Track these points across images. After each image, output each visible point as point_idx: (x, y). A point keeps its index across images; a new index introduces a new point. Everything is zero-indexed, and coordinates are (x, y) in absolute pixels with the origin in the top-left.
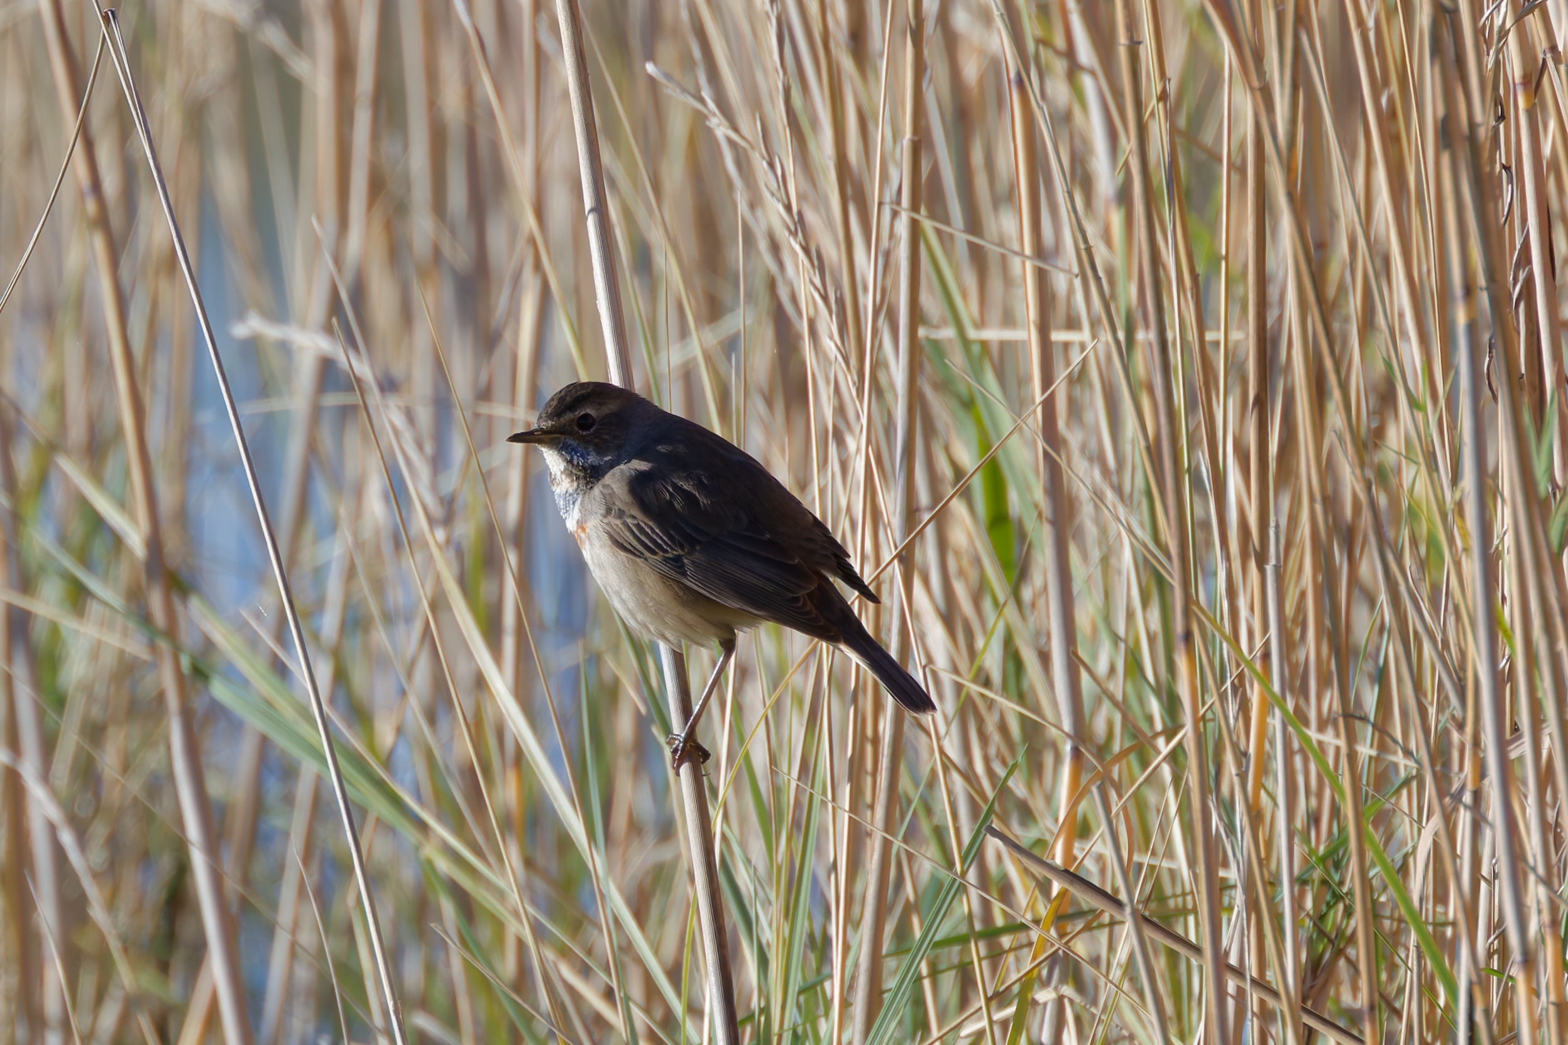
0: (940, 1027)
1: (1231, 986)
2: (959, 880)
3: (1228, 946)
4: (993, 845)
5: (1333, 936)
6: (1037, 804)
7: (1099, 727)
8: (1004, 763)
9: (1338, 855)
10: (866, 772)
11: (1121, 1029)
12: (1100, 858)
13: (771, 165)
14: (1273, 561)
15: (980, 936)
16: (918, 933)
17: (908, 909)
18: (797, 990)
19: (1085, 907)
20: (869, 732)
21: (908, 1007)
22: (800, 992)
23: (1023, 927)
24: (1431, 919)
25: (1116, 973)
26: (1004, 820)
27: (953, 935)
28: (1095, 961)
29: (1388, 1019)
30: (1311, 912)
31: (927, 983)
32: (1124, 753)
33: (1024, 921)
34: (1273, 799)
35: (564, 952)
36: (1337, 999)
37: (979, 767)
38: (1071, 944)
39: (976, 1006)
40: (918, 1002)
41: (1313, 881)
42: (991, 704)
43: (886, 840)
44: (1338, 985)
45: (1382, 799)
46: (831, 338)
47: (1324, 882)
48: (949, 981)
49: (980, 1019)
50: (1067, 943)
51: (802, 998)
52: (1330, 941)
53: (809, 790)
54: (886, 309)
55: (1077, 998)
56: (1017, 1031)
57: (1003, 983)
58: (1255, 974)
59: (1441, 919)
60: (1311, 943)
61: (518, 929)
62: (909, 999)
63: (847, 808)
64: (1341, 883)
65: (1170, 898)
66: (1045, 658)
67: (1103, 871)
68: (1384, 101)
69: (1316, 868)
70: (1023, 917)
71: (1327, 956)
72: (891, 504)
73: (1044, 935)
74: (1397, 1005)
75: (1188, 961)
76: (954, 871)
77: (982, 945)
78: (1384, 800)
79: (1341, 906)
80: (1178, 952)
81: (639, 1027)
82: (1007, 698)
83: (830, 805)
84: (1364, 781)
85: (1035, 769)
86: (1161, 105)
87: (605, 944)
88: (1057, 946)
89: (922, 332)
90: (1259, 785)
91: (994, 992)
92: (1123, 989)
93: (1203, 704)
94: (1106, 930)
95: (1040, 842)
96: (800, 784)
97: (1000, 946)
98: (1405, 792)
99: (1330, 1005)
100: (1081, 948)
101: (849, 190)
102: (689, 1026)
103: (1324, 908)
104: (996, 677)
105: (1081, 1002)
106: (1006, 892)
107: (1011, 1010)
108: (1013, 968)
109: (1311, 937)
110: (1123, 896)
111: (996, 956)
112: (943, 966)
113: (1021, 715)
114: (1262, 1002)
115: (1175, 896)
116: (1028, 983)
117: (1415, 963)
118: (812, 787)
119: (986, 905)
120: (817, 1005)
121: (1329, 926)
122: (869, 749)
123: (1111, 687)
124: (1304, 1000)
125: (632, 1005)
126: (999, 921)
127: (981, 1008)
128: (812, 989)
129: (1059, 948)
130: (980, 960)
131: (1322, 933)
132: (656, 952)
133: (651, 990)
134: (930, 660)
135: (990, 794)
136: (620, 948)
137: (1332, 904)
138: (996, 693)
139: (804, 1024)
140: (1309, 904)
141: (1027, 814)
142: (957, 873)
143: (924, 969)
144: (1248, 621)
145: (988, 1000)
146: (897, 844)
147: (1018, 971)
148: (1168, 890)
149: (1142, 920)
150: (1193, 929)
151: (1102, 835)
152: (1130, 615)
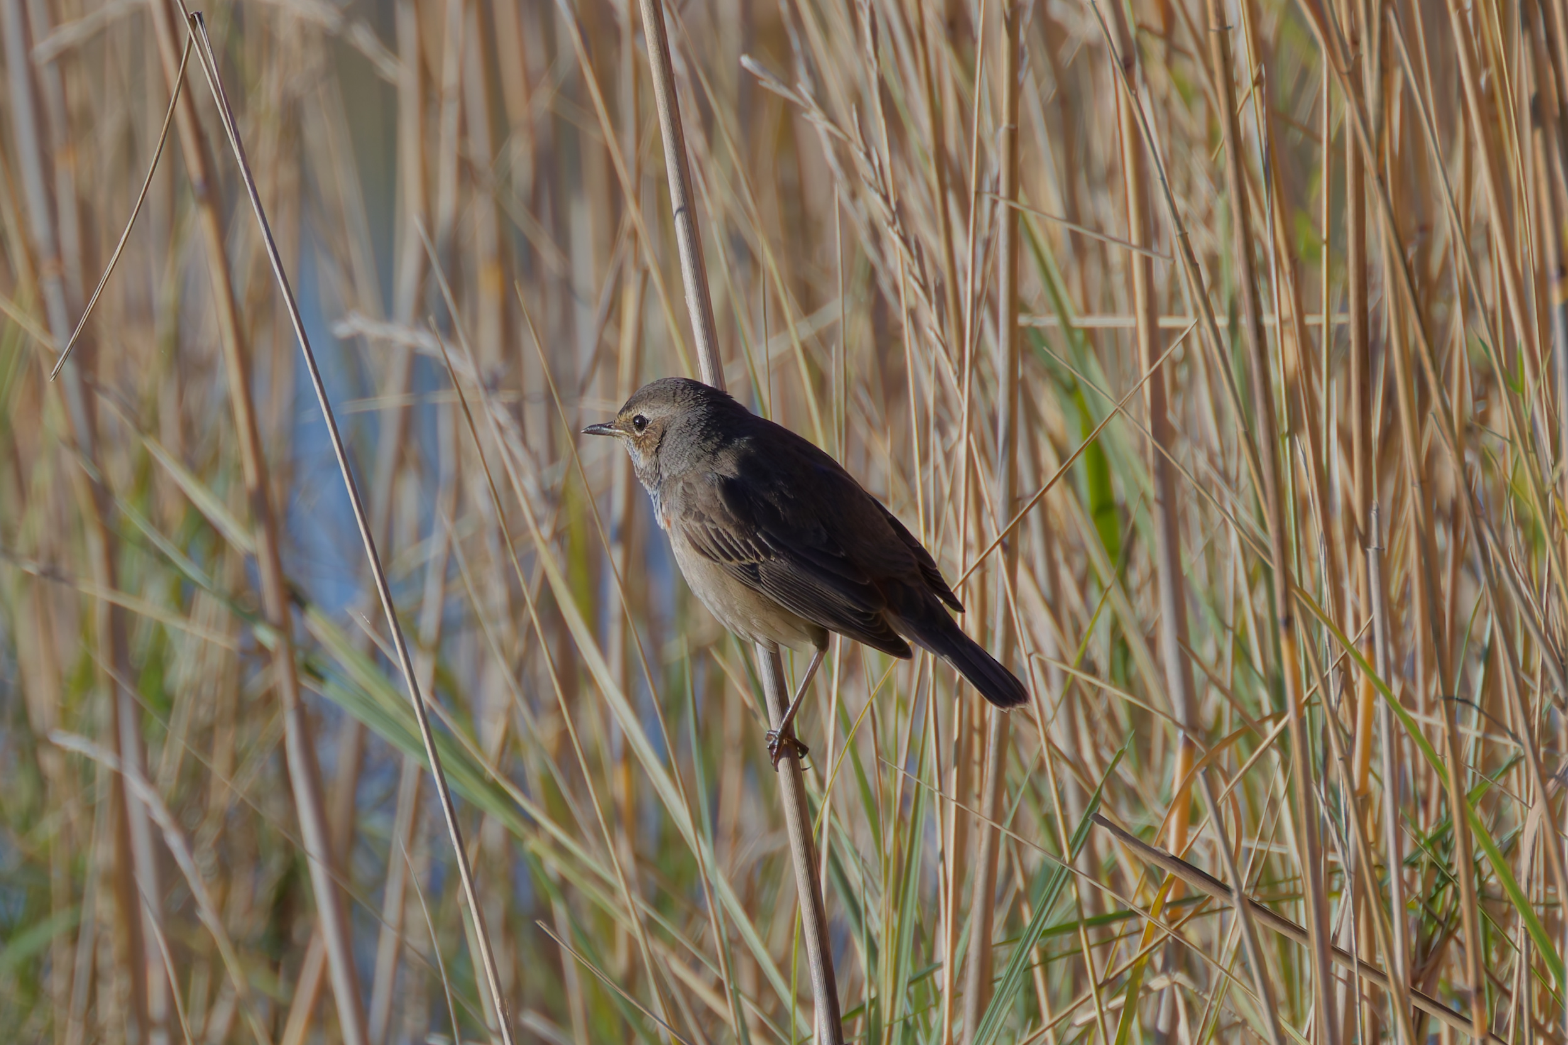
0: (1052, 1015)
1: (1340, 969)
2: (1067, 868)
3: (1337, 931)
4: (1102, 834)
5: (1443, 918)
6: (1146, 792)
7: (1208, 713)
8: (1112, 749)
9: (1446, 838)
10: (975, 762)
11: (1234, 1015)
12: (1209, 844)
13: (868, 155)
14: (1374, 544)
15: (1089, 924)
16: (1028, 920)
17: (1019, 898)
18: (907, 980)
19: (1195, 893)
20: (976, 722)
21: (1020, 993)
22: (911, 983)
23: (1132, 914)
24: (1542, 900)
25: (1226, 960)
26: (1113, 809)
27: (1065, 922)
28: (1207, 947)
29: (1500, 1000)
30: (1421, 895)
31: (1038, 972)
32: (1233, 737)
33: (1133, 908)
34: (1380, 781)
35: (674, 947)
36: (1449, 981)
37: (1088, 755)
38: (1183, 928)
39: (1087, 994)
40: (1031, 990)
41: (1422, 864)
42: (1099, 692)
43: (993, 829)
44: (1450, 967)
45: (1489, 781)
46: (931, 328)
47: (1432, 865)
48: (1061, 969)
49: (1091, 1008)
50: (1177, 929)
51: (912, 989)
52: (1440, 923)
53: (916, 780)
54: (985, 298)
55: (1190, 985)
56: (1128, 1018)
57: (1113, 970)
58: (1364, 957)
59: (1552, 900)
60: (1420, 926)
61: (629, 924)
62: (1020, 986)
63: (954, 796)
64: (1450, 866)
65: (1282, 882)
66: (1152, 643)
67: (1213, 857)
68: (1483, 81)
69: (1423, 851)
70: (1132, 903)
71: (1437, 938)
72: (994, 492)
73: (1152, 921)
74: (1508, 987)
75: (1300, 946)
76: (1062, 859)
77: (1092, 932)
78: (1491, 782)
79: (1450, 889)
80: (1289, 939)
81: (750, 1020)
82: (1116, 687)
83: (937, 795)
84: (1471, 763)
85: (1144, 754)
86: (1257, 89)
87: (714, 937)
88: (1166, 932)
89: (1023, 320)
90: (1366, 769)
91: (1104, 979)
92: (1233, 975)
93: (1309, 687)
94: (1218, 915)
95: (1150, 829)
96: (907, 774)
97: (1111, 932)
98: (1514, 771)
99: (1440, 987)
100: (1193, 934)
101: (948, 178)
102: (799, 1017)
103: (1433, 891)
104: (1103, 665)
105: (1194, 989)
106: (1117, 880)
107: (1121, 1000)
108: (1124, 955)
109: (1421, 920)
110: (1231, 883)
111: (1106, 943)
112: (1055, 953)
113: (1130, 704)
114: (1373, 987)
115: (1286, 880)
116: (1138, 968)
117: (1524, 944)
118: (919, 777)
119: (1096, 893)
120: (928, 996)
121: (1438, 908)
122: (976, 739)
123: (1218, 675)
124: (1414, 982)
125: (741, 996)
126: (1110, 909)
127: (1091, 996)
128: (922, 978)
129: (1169, 935)
130: (1090, 947)
131: (1431, 916)
132: (767, 944)
133: (762, 984)
134: (1037, 648)
135: (1098, 778)
136: (730, 941)
137: (1441, 886)
138: (1103, 681)
139: (915, 1015)
140: (1419, 887)
141: (1135, 800)
142: (1065, 862)
143: (1035, 957)
144: (1353, 603)
145: (1099, 987)
146: (1005, 831)
147: (1130, 956)
148: (1279, 874)
149: (1250, 906)
150: (1303, 914)
151: (1209, 819)
152: (1238, 601)
